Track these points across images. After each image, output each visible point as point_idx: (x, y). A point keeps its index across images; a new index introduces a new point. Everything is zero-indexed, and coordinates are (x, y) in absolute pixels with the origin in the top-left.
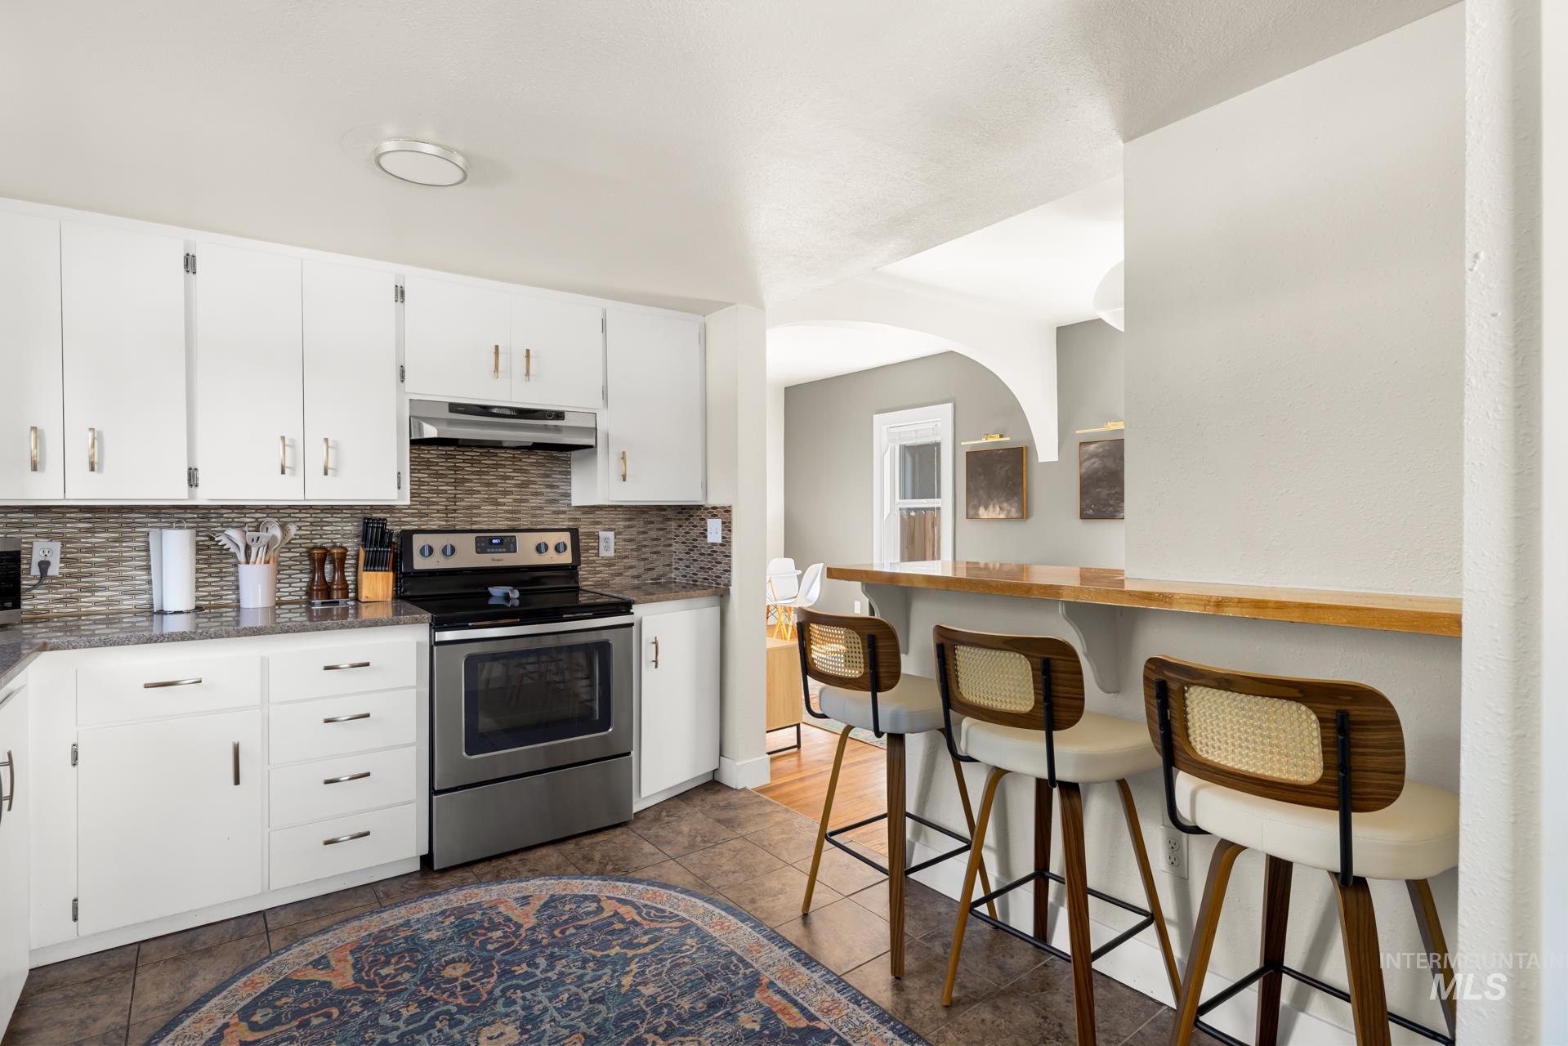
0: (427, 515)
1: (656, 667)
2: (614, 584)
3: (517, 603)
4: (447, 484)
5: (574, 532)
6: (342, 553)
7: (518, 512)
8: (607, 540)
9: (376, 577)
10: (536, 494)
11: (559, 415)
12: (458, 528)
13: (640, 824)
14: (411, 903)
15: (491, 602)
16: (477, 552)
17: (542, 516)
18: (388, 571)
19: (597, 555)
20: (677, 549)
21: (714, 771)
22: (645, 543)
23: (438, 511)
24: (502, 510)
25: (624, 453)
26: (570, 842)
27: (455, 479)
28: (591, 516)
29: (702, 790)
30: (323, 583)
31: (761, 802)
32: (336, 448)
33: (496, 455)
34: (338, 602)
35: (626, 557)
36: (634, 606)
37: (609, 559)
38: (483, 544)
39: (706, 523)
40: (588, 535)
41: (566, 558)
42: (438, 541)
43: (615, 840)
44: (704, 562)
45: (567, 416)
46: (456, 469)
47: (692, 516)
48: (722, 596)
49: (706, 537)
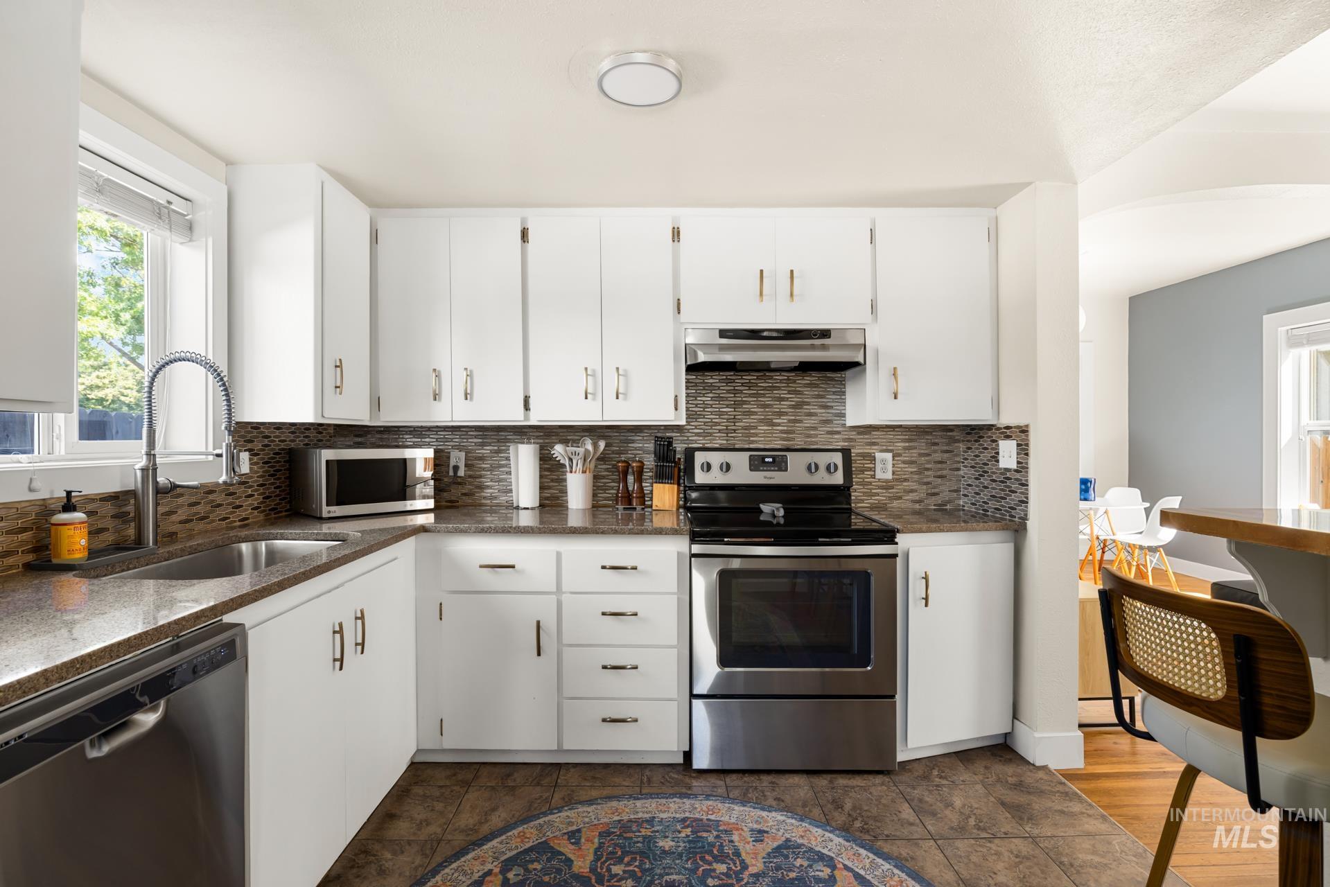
0: (711, 434)
1: (926, 605)
2: (892, 508)
3: (782, 521)
4: (728, 406)
5: (846, 453)
6: (639, 467)
7: (792, 432)
8: (884, 461)
9: (664, 488)
10: (810, 414)
11: (825, 334)
12: (737, 446)
13: (905, 777)
14: (663, 798)
15: (762, 518)
16: (751, 470)
17: (816, 436)
18: (674, 484)
19: (873, 476)
20: (966, 474)
21: (1006, 734)
22: (927, 466)
23: (720, 431)
24: (777, 430)
25: (895, 369)
26: (825, 776)
27: (735, 401)
28: (866, 437)
29: (989, 753)
30: (626, 491)
31: (1066, 794)
32: (625, 376)
33: (771, 378)
34: (635, 508)
35: (906, 480)
36: (898, 535)
37: (887, 481)
38: (756, 463)
39: (998, 445)
40: (863, 456)
41: (838, 479)
42: (716, 458)
43: (873, 790)
44: (996, 489)
45: (833, 334)
46: (735, 392)
47: (981, 437)
48: (1016, 531)
49: (998, 461)
